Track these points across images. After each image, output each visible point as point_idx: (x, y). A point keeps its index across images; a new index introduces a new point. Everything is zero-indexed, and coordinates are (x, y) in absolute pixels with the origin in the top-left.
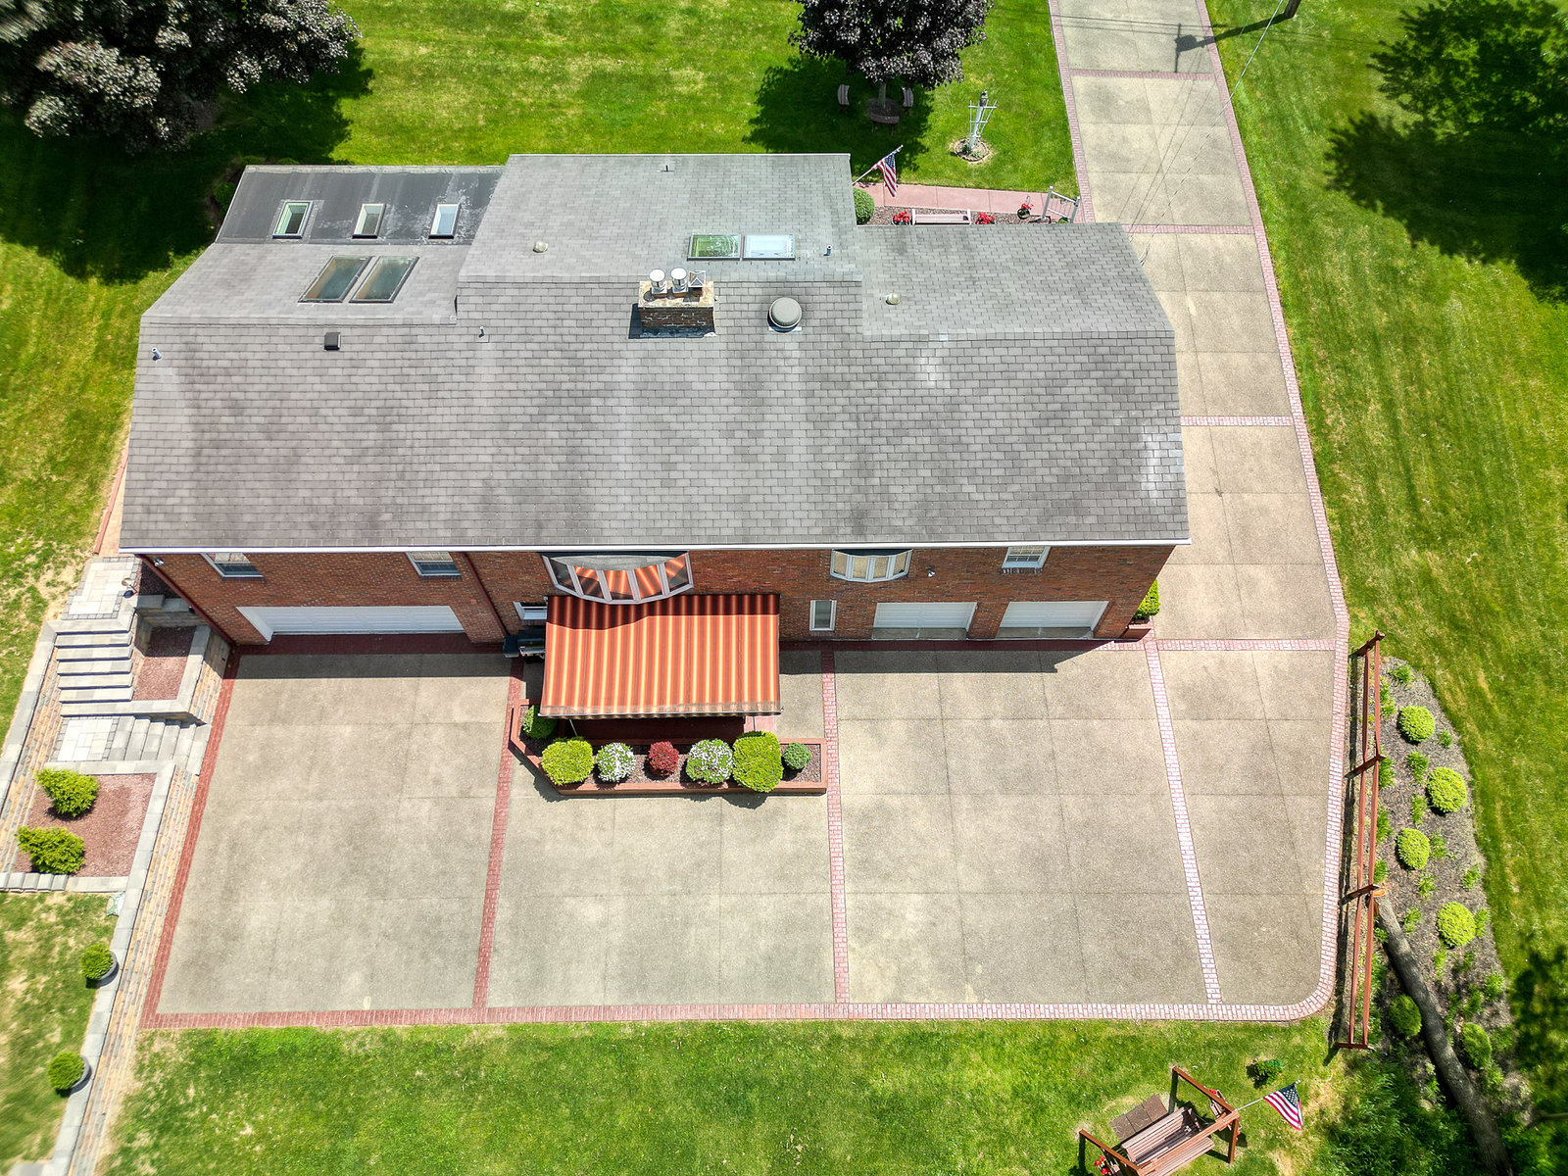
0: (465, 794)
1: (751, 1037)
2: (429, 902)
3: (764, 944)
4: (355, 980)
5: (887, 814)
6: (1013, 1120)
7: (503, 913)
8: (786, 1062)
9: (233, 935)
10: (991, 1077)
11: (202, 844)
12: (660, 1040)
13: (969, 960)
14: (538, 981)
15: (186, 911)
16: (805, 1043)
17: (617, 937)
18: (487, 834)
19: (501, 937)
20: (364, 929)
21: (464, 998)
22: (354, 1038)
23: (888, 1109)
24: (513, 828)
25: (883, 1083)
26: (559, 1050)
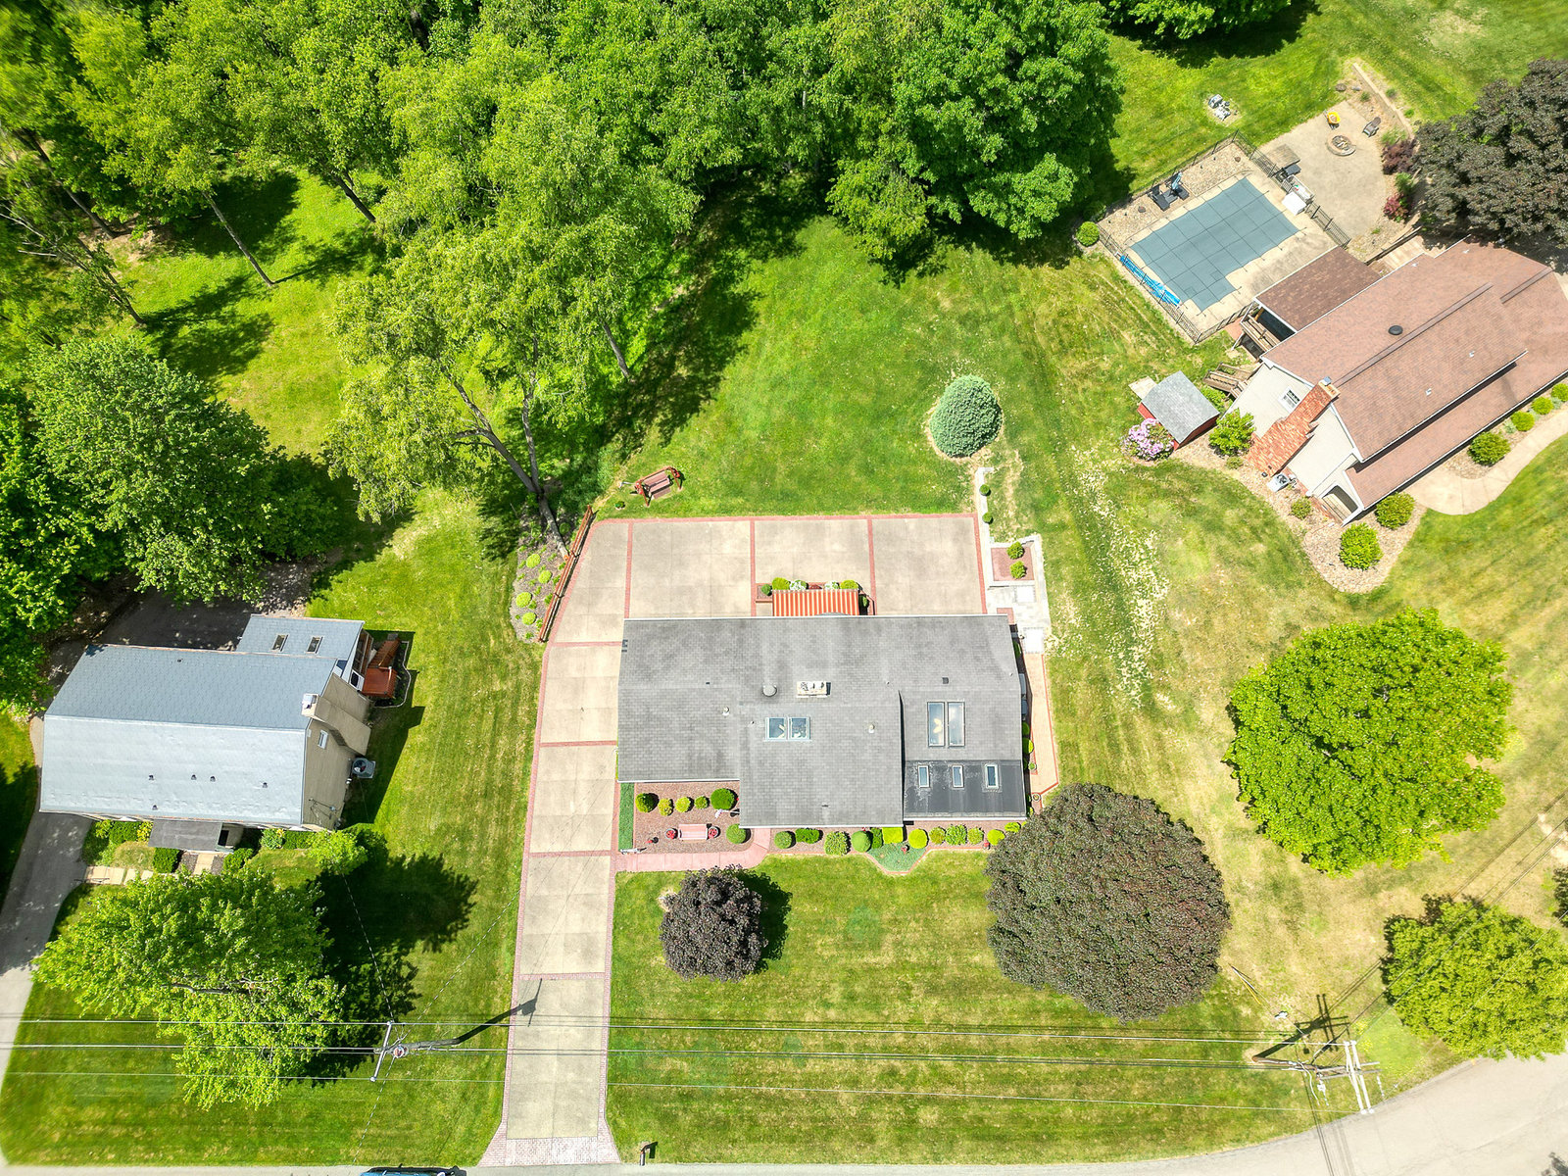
0: (887, 585)
1: (782, 511)
2: (892, 550)
3: (778, 538)
4: (912, 527)
5: (734, 579)
6: (701, 491)
7: (866, 547)
8: (769, 505)
9: (955, 540)
10: (706, 502)
11: (976, 568)
12: (811, 510)
13: (710, 534)
14: (852, 527)
15: (974, 547)
16: (764, 510)
17: (827, 539)
18: (877, 572)
19: (866, 539)
20: (912, 542)
21: (875, 522)
22: (908, 511)
23: (739, 493)
24: (868, 574)
25: (740, 500)
26: (842, 508)
